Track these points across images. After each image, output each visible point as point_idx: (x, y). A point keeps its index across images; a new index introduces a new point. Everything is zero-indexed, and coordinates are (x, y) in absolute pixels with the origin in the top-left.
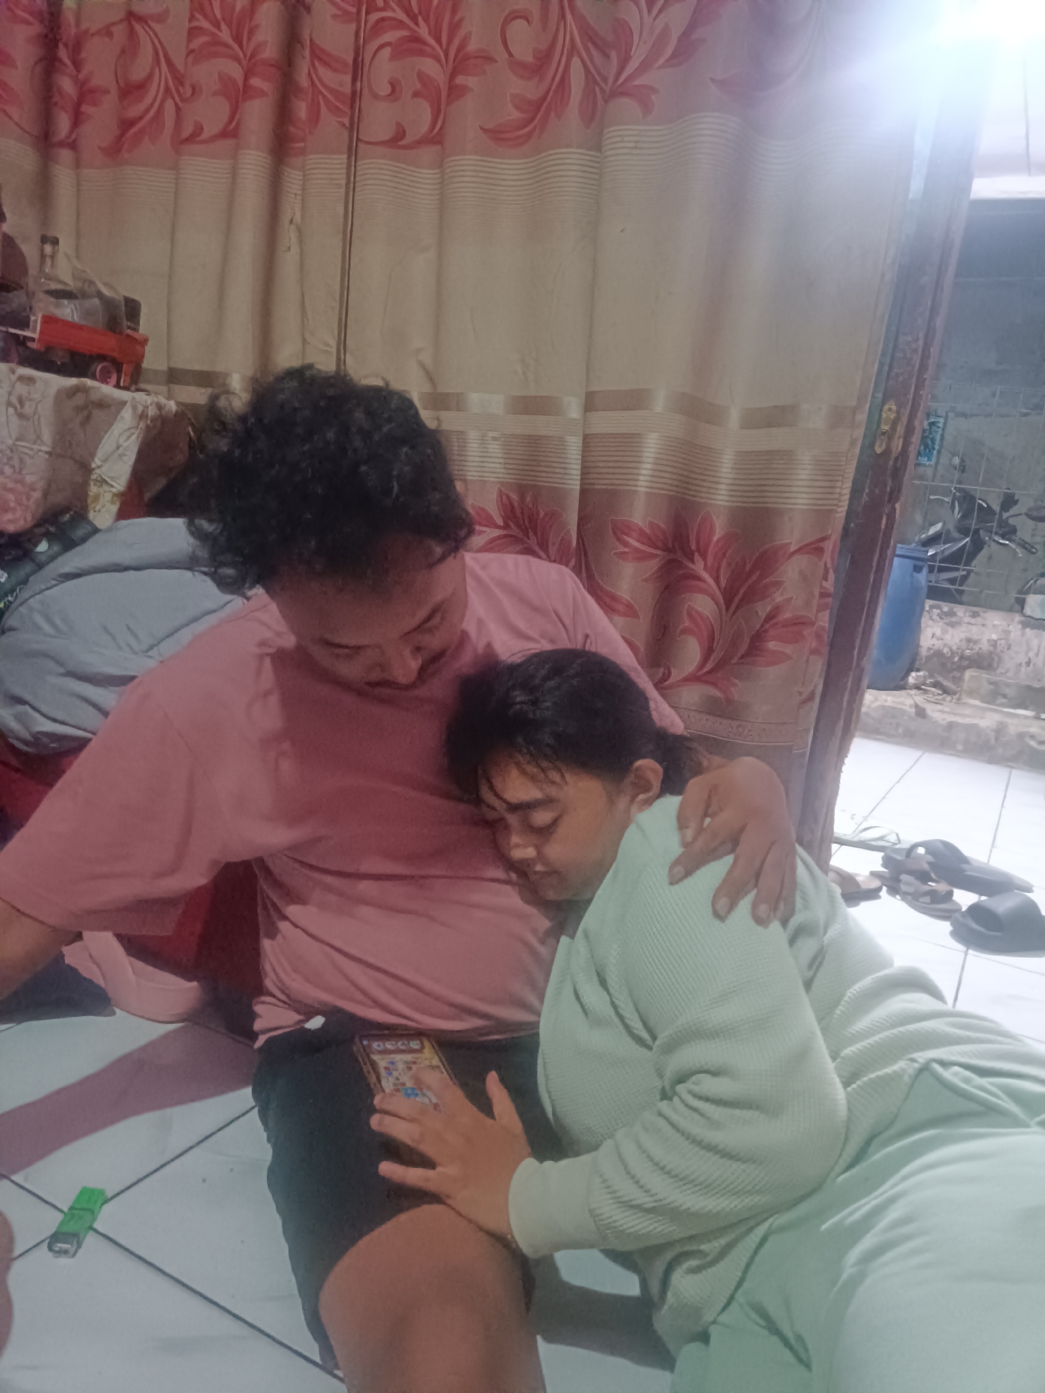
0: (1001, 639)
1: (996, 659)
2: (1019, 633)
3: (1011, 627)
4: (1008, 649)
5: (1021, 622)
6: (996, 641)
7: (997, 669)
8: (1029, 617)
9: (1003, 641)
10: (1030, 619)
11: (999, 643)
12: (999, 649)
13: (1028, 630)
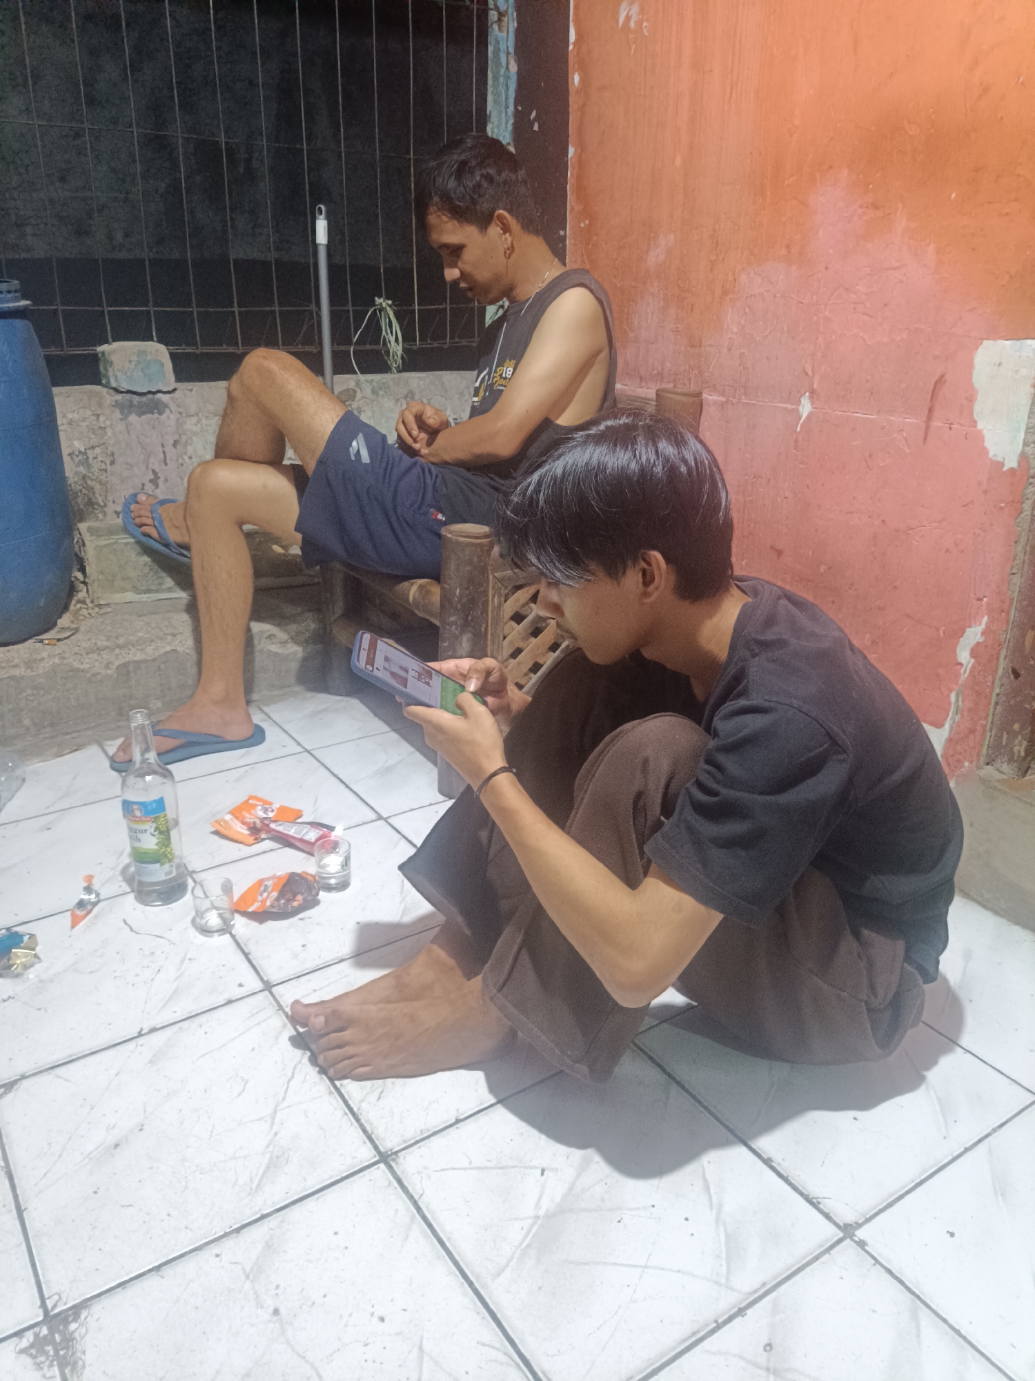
0: (93, 448)
1: (97, 487)
2: (120, 427)
3: (102, 418)
4: (112, 463)
5: (117, 405)
6: (85, 453)
7: (105, 505)
8: (129, 392)
9: (97, 450)
10: (128, 396)
11: (91, 454)
12: (96, 466)
13: (133, 418)
